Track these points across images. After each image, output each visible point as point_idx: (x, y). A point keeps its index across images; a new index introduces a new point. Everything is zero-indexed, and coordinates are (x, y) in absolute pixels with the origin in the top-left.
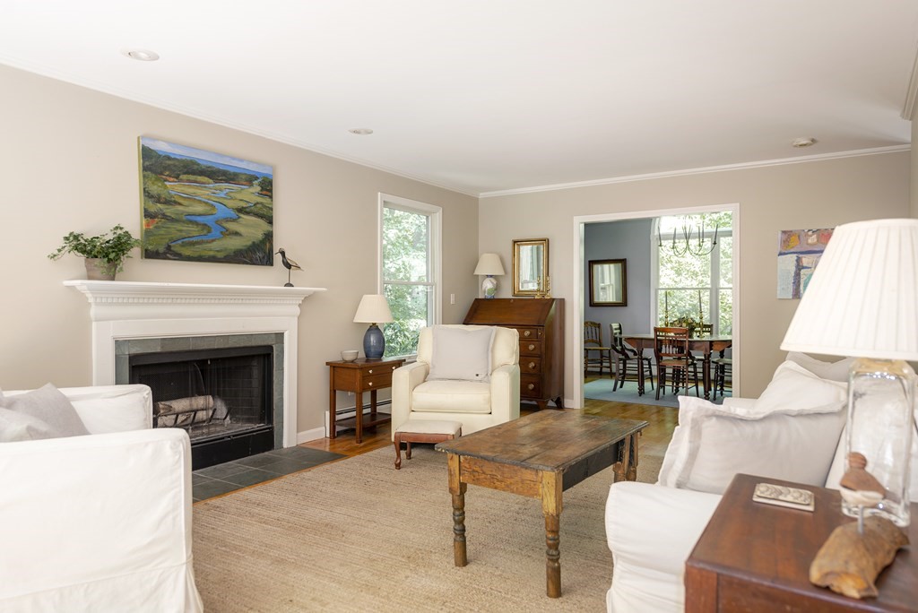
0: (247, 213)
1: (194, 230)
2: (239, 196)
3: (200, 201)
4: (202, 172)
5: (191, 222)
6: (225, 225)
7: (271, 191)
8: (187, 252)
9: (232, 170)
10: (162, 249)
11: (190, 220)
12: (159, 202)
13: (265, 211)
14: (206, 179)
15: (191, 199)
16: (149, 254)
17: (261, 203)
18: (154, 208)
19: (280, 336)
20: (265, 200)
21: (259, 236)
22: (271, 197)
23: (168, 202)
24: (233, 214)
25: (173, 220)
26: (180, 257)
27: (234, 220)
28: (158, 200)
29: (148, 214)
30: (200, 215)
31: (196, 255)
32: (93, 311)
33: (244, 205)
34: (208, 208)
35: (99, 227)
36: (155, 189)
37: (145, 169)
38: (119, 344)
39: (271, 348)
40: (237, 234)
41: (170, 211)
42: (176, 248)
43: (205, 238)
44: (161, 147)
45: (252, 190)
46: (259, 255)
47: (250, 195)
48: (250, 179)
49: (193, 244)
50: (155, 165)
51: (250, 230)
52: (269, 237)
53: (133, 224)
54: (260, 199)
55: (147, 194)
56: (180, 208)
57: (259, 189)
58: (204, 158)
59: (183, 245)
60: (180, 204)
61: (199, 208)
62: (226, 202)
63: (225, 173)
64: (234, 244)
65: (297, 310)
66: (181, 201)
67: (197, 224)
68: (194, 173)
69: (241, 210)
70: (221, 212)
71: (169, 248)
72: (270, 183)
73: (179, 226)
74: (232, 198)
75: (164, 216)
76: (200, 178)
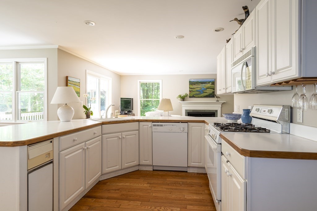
0: (209, 88)
1: (198, 93)
2: (207, 86)
4: (199, 83)
6: (204, 91)
7: (214, 84)
10: (192, 96)
11: (197, 91)
13: (213, 88)
15: (197, 88)
16: (190, 97)
18: (191, 90)
19: (217, 111)
20: (213, 86)
21: (211, 92)
22: (214, 85)
23: (193, 89)
24: (206, 89)
26: (195, 97)
28: (192, 89)
29: (190, 91)
31: (198, 97)
32: (183, 105)
35: (183, 94)
36: (191, 87)
37: (189, 84)
38: (186, 110)
39: (215, 113)
40: (206, 92)
41: (193, 90)
42: (194, 96)
44: (193, 80)
45: (210, 84)
46: (211, 96)
47: (209, 85)
48: (209, 82)
50: (191, 83)
51: (209, 91)
52: (214, 92)
53: (188, 93)
55: (190, 88)
57: (211, 84)
58: (200, 80)
60: (195, 89)
61: (199, 89)
63: (204, 82)
64: (205, 94)
65: (221, 106)
67: (198, 91)
68: (198, 83)
69: (207, 88)
70: (203, 89)
71: (193, 96)
72: (214, 82)
73: (195, 92)
74: (205, 86)
75: (193, 91)
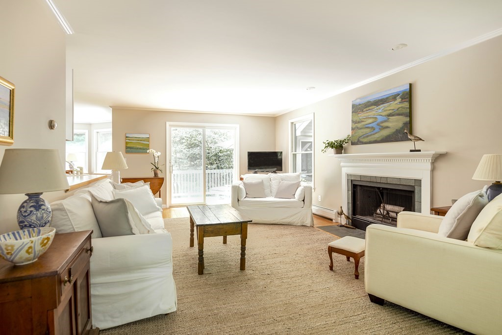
0: (393, 115)
1: (367, 130)
2: (388, 109)
3: (370, 118)
4: (372, 105)
5: (367, 127)
6: (381, 125)
7: (408, 98)
8: (365, 140)
9: (385, 97)
10: (356, 141)
12: (356, 123)
13: (405, 111)
14: (373, 107)
15: (367, 118)
16: (353, 143)
17: (402, 107)
18: (354, 126)
19: (418, 182)
21: (401, 125)
22: (408, 101)
23: (359, 122)
24: (385, 118)
25: (361, 129)
26: (362, 143)
27: (385, 121)
29: (353, 129)
30: (370, 123)
31: (368, 141)
32: (341, 164)
33: (391, 112)
34: (374, 119)
36: (355, 119)
37: (352, 113)
38: (348, 176)
40: (387, 127)
41: (359, 125)
42: (361, 140)
43: (372, 133)
44: (358, 102)
45: (396, 102)
46: (400, 136)
47: (395, 105)
48: (394, 97)
49: (368, 136)
50: (355, 109)
51: (396, 123)
52: (407, 124)
54: (400, 105)
55: (353, 121)
56: (363, 123)
57: (400, 99)
58: (372, 98)
59: (364, 138)
60: (363, 121)
61: (370, 121)
62: (381, 114)
63: (382, 100)
64: (385, 133)
65: (430, 166)
66: (363, 120)
68: (368, 106)
69: (390, 115)
70: (380, 119)
71: (358, 140)
72: (408, 93)
73: (362, 130)
74: (385, 111)
75: (358, 128)
76: (371, 108)
